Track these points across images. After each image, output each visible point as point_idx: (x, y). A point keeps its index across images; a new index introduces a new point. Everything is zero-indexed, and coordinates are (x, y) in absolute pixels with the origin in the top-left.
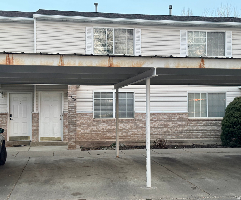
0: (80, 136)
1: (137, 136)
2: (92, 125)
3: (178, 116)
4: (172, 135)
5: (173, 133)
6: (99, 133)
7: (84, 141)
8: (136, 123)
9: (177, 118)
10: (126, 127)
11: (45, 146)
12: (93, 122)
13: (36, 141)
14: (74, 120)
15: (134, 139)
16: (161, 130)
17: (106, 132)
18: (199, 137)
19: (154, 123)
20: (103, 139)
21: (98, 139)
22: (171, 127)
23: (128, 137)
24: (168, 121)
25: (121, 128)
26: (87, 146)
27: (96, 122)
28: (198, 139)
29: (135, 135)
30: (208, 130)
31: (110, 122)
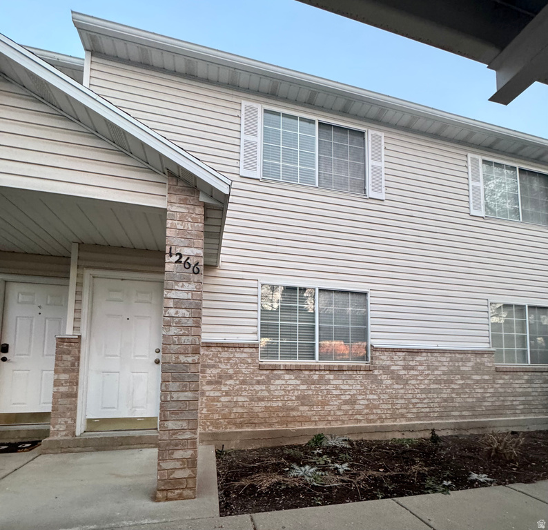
0: (216, 416)
1: (379, 412)
2: (254, 382)
3: (472, 358)
4: (462, 408)
5: (464, 404)
6: (275, 404)
7: (228, 430)
8: (376, 376)
9: (471, 364)
10: (351, 388)
11: (98, 450)
12: (258, 372)
13: (66, 435)
14: (190, 360)
15: (370, 421)
16: (435, 396)
17: (296, 402)
18: (518, 412)
19: (420, 378)
20: (287, 423)
21: (271, 425)
22: (458, 387)
23: (355, 417)
24: (451, 372)
25: (336, 389)
26: (239, 448)
27: (268, 372)
28: (515, 416)
29: (374, 411)
30: (534, 394)
31: (307, 373)
